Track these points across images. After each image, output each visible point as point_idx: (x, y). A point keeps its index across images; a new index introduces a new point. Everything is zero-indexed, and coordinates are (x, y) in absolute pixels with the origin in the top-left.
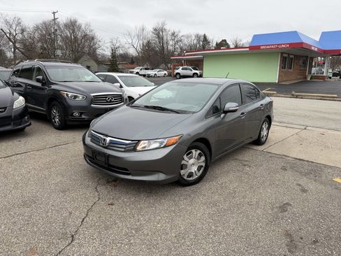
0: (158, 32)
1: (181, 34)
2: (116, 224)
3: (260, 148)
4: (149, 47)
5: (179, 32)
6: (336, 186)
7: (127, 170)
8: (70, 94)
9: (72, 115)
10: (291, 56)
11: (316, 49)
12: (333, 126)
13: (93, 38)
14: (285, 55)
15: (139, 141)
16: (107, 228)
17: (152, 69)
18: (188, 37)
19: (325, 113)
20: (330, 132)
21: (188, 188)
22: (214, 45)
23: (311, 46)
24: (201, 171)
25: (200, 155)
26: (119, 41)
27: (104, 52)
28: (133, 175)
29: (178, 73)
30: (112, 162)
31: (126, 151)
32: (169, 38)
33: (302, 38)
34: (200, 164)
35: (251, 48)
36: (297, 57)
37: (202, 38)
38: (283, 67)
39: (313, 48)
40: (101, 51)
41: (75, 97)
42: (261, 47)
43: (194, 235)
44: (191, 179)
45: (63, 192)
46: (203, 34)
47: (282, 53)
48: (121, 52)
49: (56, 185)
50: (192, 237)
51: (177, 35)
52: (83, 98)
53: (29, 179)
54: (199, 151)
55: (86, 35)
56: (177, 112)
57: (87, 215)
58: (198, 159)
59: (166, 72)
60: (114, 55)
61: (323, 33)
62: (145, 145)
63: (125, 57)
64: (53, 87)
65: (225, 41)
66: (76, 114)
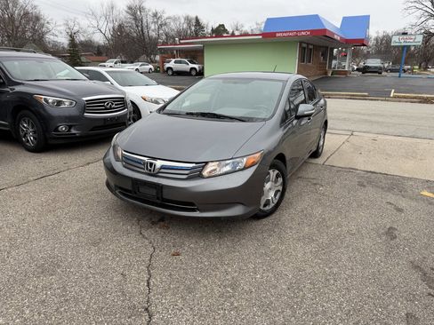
0: (134, 12)
1: (165, 16)
2: (199, 282)
3: (320, 161)
4: (121, 32)
5: (163, 12)
6: (429, 201)
7: (192, 204)
8: (51, 100)
9: (56, 130)
10: (311, 47)
11: (339, 38)
12: (381, 130)
13: (37, 18)
14: (304, 45)
15: (207, 163)
16: (190, 290)
17: (132, 62)
18: (175, 19)
19: (364, 114)
20: (380, 137)
21: (264, 221)
22: (210, 31)
23: (334, 34)
24: (277, 197)
25: (277, 176)
26: (78, 24)
27: (56, 39)
28: (201, 211)
29: (169, 68)
30: (166, 195)
31: (190, 178)
32: (150, 20)
33: (325, 24)
34: (277, 189)
35: (264, 35)
36: (317, 47)
37: (194, 21)
38: (302, 59)
39: (335, 37)
40: (52, 37)
41: (59, 103)
42: (278, 35)
43: (310, 283)
44: (267, 208)
45: (95, 244)
46: (194, 16)
47: (301, 43)
48: (83, 39)
49: (77, 234)
50: (308, 286)
51: (160, 17)
52: (71, 104)
53: (29, 231)
54: (277, 172)
55: (26, 14)
56: (241, 120)
57: (150, 275)
58: (276, 182)
59: (151, 66)
60: (73, 43)
61: (344, 18)
62: (214, 168)
63: (88, 45)
64: (18, 89)
65: (223, 25)
66: (62, 128)
